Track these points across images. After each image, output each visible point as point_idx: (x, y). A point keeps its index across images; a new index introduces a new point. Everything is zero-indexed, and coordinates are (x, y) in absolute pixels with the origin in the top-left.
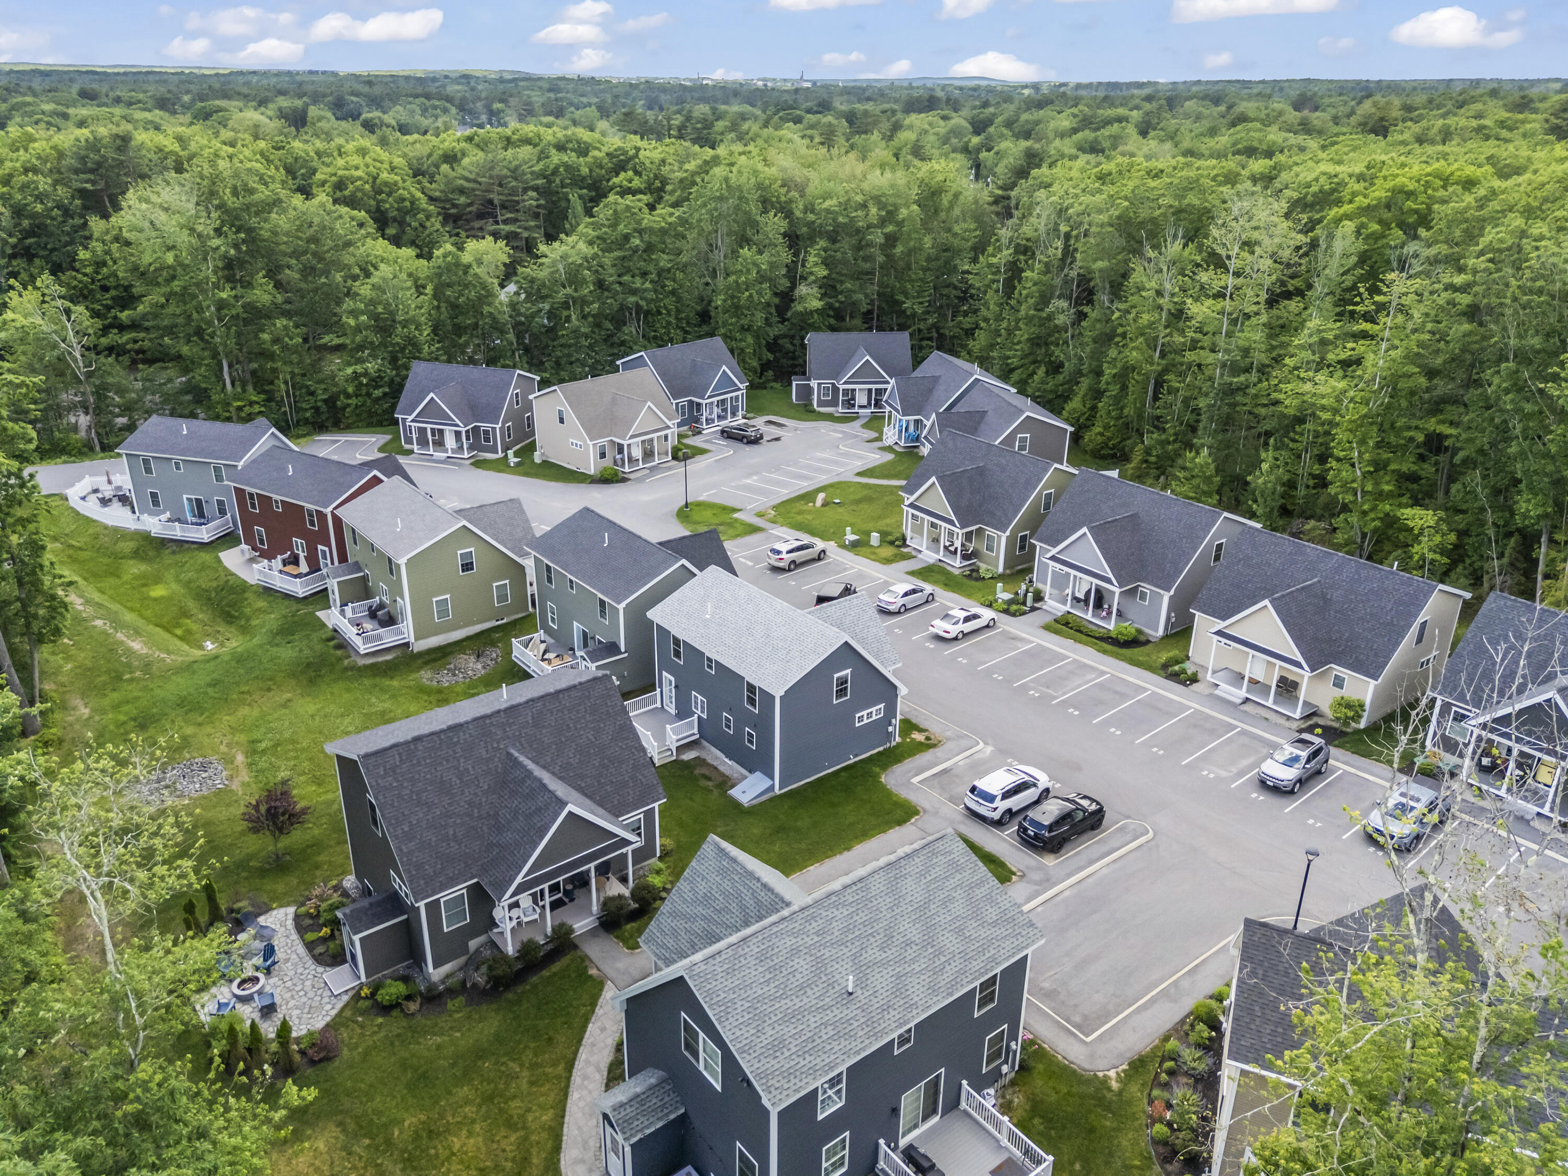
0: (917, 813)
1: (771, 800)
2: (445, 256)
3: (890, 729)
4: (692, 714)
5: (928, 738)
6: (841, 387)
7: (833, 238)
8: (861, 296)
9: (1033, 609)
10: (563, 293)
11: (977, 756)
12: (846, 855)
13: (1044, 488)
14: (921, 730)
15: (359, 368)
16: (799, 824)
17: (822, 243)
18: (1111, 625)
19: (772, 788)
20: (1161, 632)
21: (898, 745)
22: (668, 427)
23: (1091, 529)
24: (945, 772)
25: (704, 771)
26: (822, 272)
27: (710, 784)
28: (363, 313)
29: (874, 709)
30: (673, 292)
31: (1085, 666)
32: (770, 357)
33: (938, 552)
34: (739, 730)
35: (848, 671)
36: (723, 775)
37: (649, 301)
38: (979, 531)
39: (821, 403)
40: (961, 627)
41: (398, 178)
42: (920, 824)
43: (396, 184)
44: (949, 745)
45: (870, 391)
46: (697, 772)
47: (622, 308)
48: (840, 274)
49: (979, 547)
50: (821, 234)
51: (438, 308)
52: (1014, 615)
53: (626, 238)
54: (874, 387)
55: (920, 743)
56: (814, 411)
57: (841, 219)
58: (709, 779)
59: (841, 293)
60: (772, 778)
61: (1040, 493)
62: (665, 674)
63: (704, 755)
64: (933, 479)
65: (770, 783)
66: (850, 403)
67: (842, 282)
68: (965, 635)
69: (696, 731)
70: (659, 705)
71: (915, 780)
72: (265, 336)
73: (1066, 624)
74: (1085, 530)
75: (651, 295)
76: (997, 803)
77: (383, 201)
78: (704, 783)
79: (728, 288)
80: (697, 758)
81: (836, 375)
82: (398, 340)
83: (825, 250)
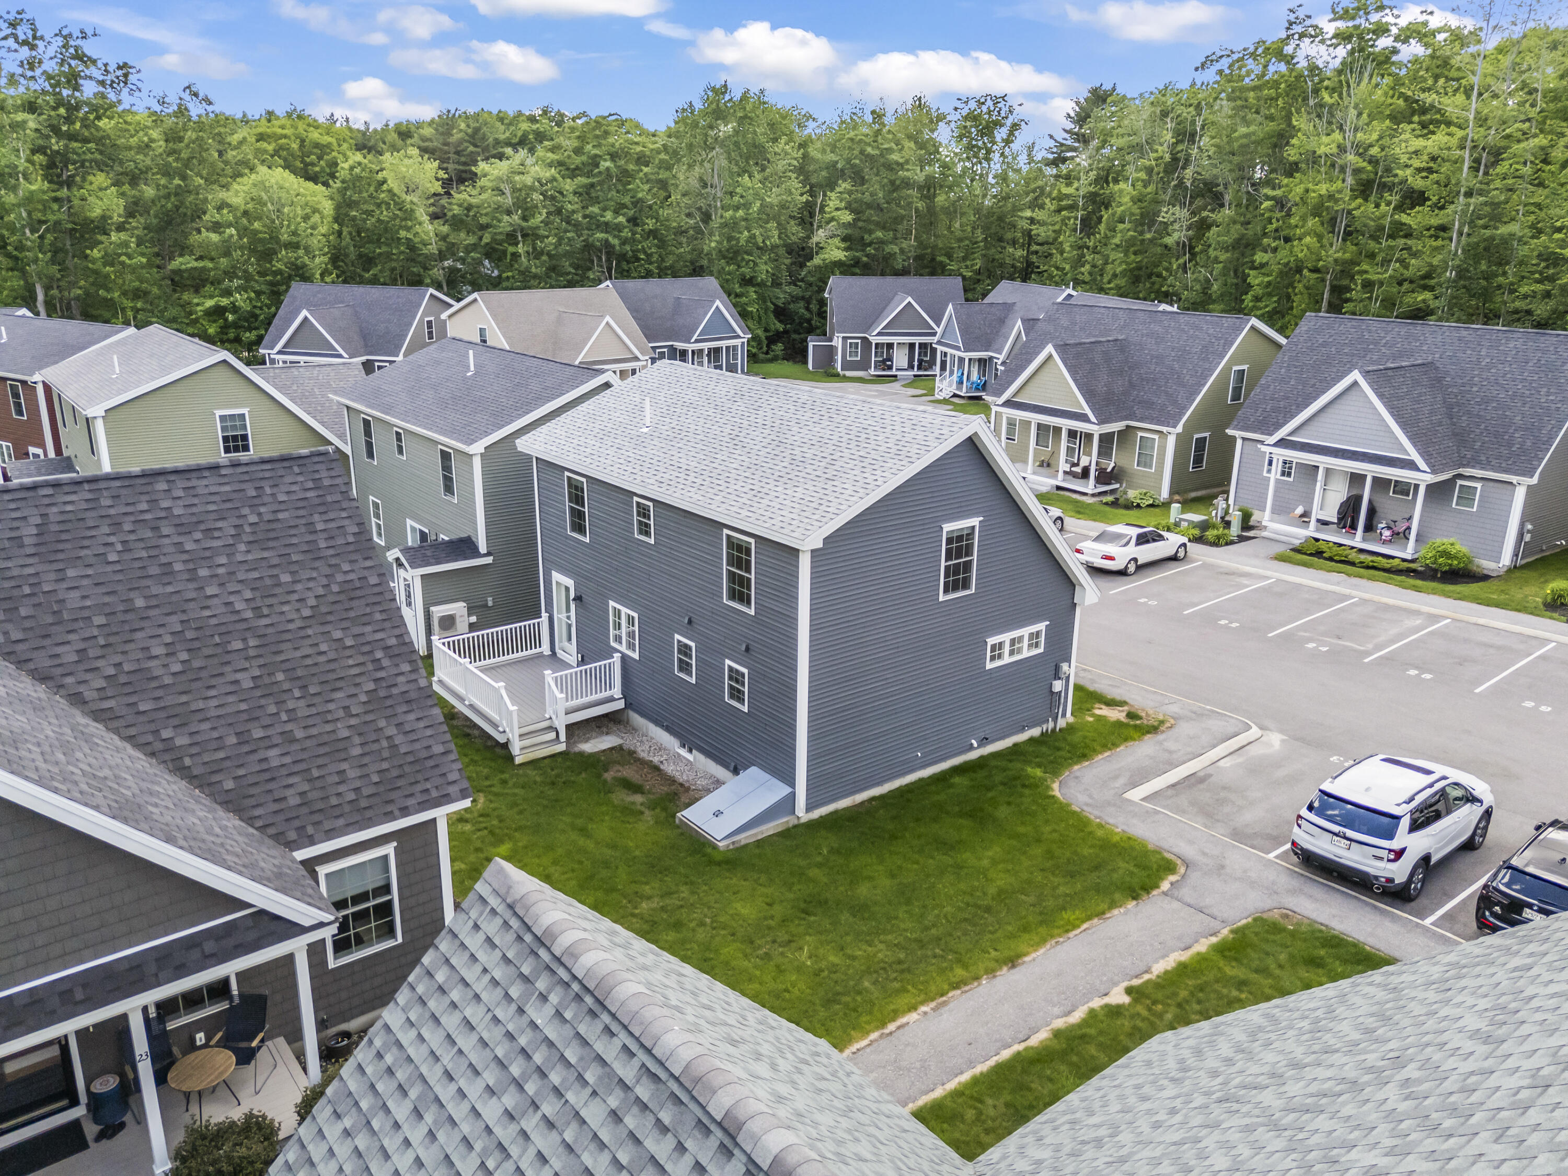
0: (1169, 867)
1: (786, 834)
2: (352, 168)
3: (1058, 686)
4: (608, 652)
5: (1131, 715)
6: (874, 340)
7: (859, 179)
8: (896, 249)
9: (1242, 539)
10: (507, 223)
11: (1253, 750)
12: (1007, 978)
13: (1234, 361)
14: (1111, 703)
15: (225, 302)
16: (863, 890)
17: (844, 185)
18: (1408, 551)
19: (788, 803)
20: (1506, 560)
21: (1070, 728)
22: (636, 359)
23: (1366, 374)
24: (1193, 780)
25: (628, 772)
26: (847, 217)
27: (639, 798)
28: (230, 225)
29: (1025, 632)
30: (653, 233)
31: (1387, 608)
32: (781, 327)
33: (1055, 477)
34: (710, 671)
35: (975, 521)
36: (672, 781)
37: (624, 242)
38: (1128, 431)
39: (847, 366)
40: (1133, 550)
41: (333, 140)
42: (1186, 893)
43: (329, 145)
44: (1185, 729)
45: (912, 346)
46: (608, 776)
47: (588, 247)
48: (868, 221)
49: (1123, 463)
50: (842, 174)
51: (340, 233)
52: (1215, 544)
53: (595, 161)
54: (917, 340)
55: (1119, 724)
56: (838, 375)
57: (869, 150)
58: (635, 788)
59: (870, 244)
60: (790, 780)
61: (1228, 368)
62: (556, 576)
63: (629, 742)
64: (1050, 349)
65: (786, 790)
66: (886, 363)
67: (870, 232)
68: (1142, 568)
69: (617, 692)
70: (545, 649)
71: (1136, 795)
72: (96, 253)
73: (1319, 554)
74: (1355, 375)
75: (626, 233)
76: (1402, 838)
77: (313, 164)
78: (622, 797)
79: (725, 225)
80: (619, 749)
81: (868, 328)
82: (280, 266)
83: (850, 193)
